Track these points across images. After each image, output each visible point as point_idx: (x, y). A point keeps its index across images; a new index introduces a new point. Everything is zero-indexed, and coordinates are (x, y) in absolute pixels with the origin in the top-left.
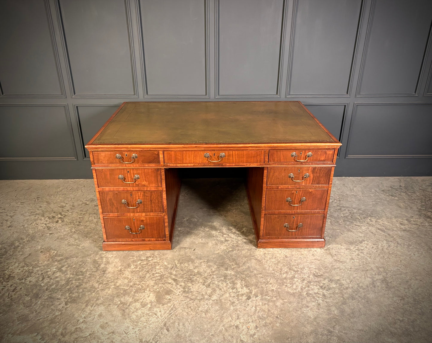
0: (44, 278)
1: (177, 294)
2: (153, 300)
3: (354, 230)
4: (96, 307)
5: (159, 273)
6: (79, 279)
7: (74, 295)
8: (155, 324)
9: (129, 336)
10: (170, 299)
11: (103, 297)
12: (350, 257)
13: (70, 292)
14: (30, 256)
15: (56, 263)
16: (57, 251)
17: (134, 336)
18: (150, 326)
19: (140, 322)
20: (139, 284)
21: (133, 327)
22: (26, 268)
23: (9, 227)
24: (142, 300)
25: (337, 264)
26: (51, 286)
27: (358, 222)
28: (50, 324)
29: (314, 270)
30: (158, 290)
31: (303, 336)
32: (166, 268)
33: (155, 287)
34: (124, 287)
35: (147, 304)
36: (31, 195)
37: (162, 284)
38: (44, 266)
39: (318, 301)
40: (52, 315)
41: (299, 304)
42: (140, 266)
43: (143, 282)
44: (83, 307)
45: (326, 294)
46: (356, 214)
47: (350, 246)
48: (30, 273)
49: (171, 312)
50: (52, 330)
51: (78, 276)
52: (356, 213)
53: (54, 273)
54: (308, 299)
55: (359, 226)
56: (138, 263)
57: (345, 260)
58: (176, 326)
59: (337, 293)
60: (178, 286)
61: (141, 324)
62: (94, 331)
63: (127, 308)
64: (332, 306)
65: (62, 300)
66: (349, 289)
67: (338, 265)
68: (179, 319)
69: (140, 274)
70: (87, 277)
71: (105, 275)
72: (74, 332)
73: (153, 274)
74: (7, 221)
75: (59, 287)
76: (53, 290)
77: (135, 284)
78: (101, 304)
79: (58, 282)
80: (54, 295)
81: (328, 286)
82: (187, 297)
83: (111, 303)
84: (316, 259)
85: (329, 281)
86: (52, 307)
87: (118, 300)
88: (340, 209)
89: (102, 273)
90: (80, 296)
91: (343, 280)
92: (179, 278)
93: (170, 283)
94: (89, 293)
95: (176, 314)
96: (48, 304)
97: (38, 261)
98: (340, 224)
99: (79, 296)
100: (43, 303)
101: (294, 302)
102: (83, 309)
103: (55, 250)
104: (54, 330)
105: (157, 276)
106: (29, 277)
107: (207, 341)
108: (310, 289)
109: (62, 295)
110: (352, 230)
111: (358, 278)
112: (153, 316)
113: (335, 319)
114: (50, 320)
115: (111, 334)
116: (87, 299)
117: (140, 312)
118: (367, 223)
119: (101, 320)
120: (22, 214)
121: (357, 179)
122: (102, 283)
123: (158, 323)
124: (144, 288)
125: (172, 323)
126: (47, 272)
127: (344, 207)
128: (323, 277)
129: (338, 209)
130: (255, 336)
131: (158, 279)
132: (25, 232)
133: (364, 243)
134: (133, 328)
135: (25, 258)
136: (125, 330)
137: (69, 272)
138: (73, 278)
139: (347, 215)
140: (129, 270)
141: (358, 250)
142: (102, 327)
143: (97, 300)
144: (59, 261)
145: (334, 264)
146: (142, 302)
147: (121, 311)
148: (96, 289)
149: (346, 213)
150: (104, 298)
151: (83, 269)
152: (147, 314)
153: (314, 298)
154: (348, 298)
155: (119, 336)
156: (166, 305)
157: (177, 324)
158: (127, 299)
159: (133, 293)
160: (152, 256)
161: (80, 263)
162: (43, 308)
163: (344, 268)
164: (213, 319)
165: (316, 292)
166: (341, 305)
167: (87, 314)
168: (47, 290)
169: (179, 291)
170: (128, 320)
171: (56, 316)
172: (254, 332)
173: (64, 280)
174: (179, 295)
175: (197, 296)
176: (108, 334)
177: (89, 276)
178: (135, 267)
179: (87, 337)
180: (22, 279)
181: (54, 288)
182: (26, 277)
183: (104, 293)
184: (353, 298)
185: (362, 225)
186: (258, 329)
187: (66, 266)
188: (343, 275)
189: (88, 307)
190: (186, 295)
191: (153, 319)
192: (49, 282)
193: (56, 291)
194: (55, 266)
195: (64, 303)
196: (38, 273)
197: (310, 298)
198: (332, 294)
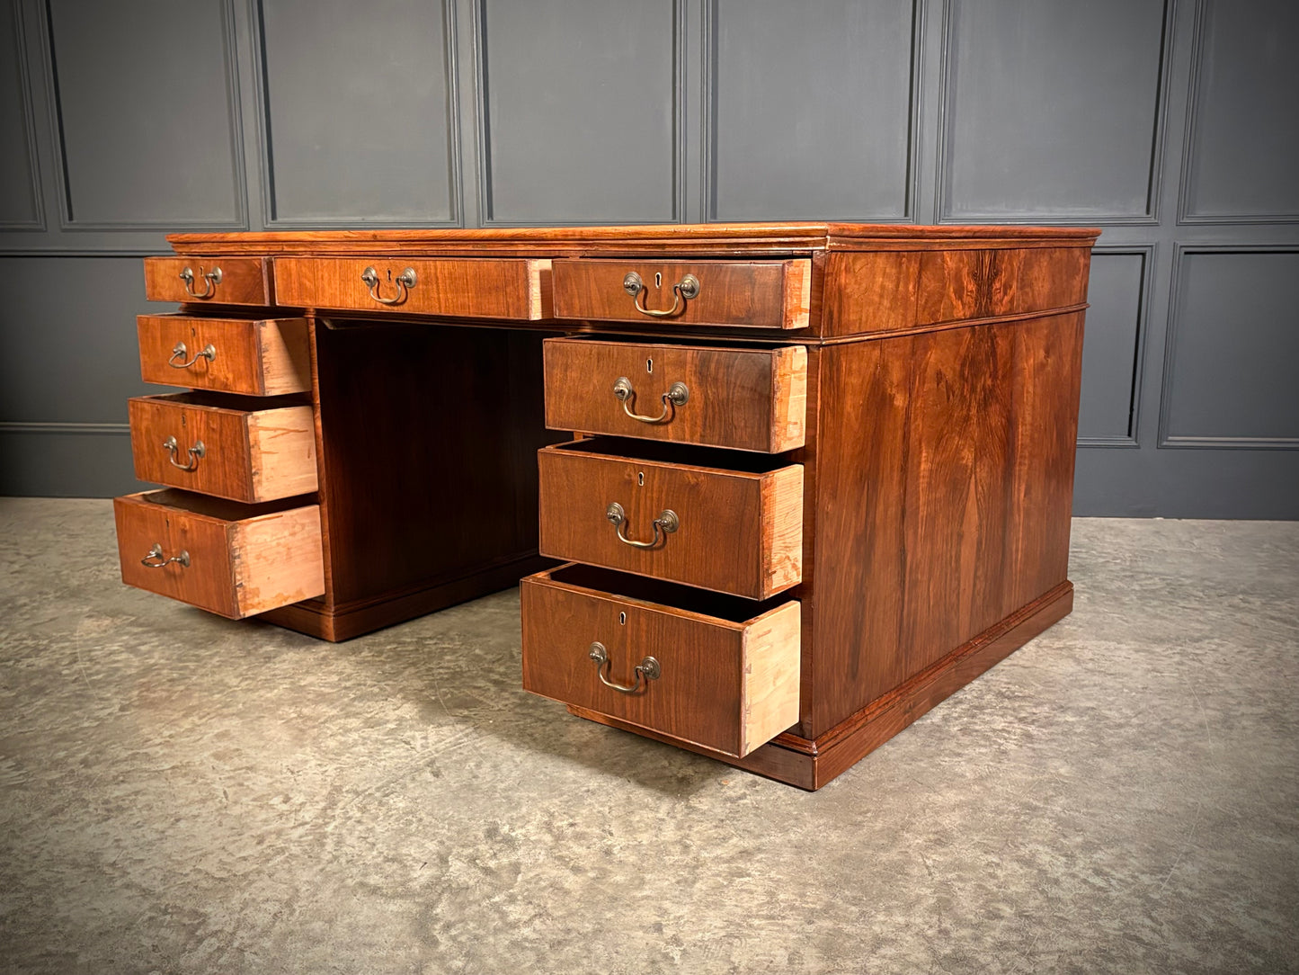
0: (75, 662)
1: (497, 708)
2: (408, 717)
3: (1173, 617)
4: (214, 720)
5: (449, 668)
6: (186, 667)
7: (153, 695)
8: (396, 760)
9: (297, 778)
10: (465, 717)
11: (244, 703)
12: (1149, 667)
13: (143, 689)
14: (53, 622)
15: (125, 638)
16: (139, 618)
17: (319, 778)
18: (378, 764)
19: (348, 755)
20: (375, 685)
21: (319, 762)
22: (30, 642)
23: (12, 573)
24: (373, 714)
25: (1095, 678)
26: (91, 675)
27: (1197, 603)
28: (56, 741)
29: (1004, 686)
30: (433, 698)
31: (924, 811)
32: (478, 659)
33: (425, 693)
34: (323, 689)
35: (388, 722)
36: (105, 524)
37: (453, 687)
38: (85, 641)
39: (1001, 745)
40: (70, 725)
41: (927, 749)
42: (391, 654)
43: (391, 683)
44: (176, 716)
45: (1035, 733)
46: (1190, 588)
47: (1153, 645)
48: (37, 651)
49: (460, 741)
50: (57, 751)
51: (184, 661)
52: (1191, 585)
53: (111, 654)
54: (966, 740)
55: (1197, 609)
56: (389, 647)
57: (1125, 671)
58: (467, 768)
59: (1081, 734)
60: (506, 695)
61: (349, 757)
62: (188, 762)
63: (314, 727)
64: (1051, 757)
65: (115, 701)
66: (1127, 729)
67: (1097, 679)
68: (481, 755)
69: (387, 667)
70: (210, 666)
71: (268, 665)
72: (126, 761)
73: (429, 670)
74: (12, 563)
75: (116, 677)
76: (94, 683)
77: (360, 685)
78: (234, 714)
79: (117, 669)
80: (92, 692)
81: (1046, 717)
82: (530, 715)
83: (266, 715)
84: (1014, 665)
85: (1054, 710)
86: (77, 713)
87: (292, 711)
88: (1132, 576)
89: (262, 660)
90: (173, 698)
91: (1110, 710)
92: (513, 680)
93: (479, 688)
94: (206, 694)
95: (477, 746)
96: (65, 707)
97: (75, 631)
98: (1124, 604)
99: (170, 697)
100: (52, 704)
101: (910, 744)
102: (173, 721)
103: (132, 615)
104: (62, 754)
105: (440, 673)
106: (31, 657)
107: (567, 802)
108: (976, 721)
109: (117, 693)
110: (1168, 616)
111: (1168, 708)
112: (397, 746)
113: (1057, 782)
114: (59, 735)
115: (244, 770)
116: (194, 702)
117: (355, 736)
118: (1230, 606)
119: (219, 744)
120: (63, 554)
121: (1211, 523)
122: (253, 679)
123: (409, 759)
124: (387, 693)
125: (456, 762)
126: (90, 651)
127: (1147, 573)
128: (1035, 700)
129: (1126, 576)
130: (742, 802)
131: (442, 679)
132: (57, 581)
133: (1207, 641)
134: (319, 765)
135: (35, 625)
136: (292, 768)
137: (156, 655)
138: (166, 665)
139: (1154, 587)
140: (353, 658)
141: (1182, 654)
142: (217, 756)
143: (223, 707)
144: (136, 634)
145: (1082, 677)
146: (371, 718)
147: (295, 732)
148: (230, 688)
149: (1155, 584)
150: (247, 705)
151: (203, 651)
152: (377, 741)
153: (987, 738)
154: (1120, 746)
155: (266, 776)
156: (451, 727)
157: (472, 764)
158: (324, 710)
159: (346, 699)
160: (440, 636)
161: (200, 641)
162: (46, 712)
163: (1120, 686)
164: (603, 761)
165: (1000, 728)
166: (1087, 758)
167: (182, 730)
168: (74, 681)
169: (507, 702)
170: (308, 750)
171: (82, 729)
172: (742, 792)
173: (137, 667)
174: (500, 710)
175: (563, 715)
176: (235, 770)
177: (218, 664)
178: (373, 656)
179: (163, 771)
180: (8, 660)
181: (99, 681)
182: (23, 658)
183: (255, 696)
184: (1137, 745)
185: (1207, 607)
186: (757, 788)
187: (152, 644)
188: (1111, 699)
189: (191, 719)
190: (525, 711)
191: (394, 752)
192: (88, 668)
193: (103, 685)
194: (122, 641)
195: (117, 707)
196: (62, 651)
197: (971, 738)
198: (1058, 734)
